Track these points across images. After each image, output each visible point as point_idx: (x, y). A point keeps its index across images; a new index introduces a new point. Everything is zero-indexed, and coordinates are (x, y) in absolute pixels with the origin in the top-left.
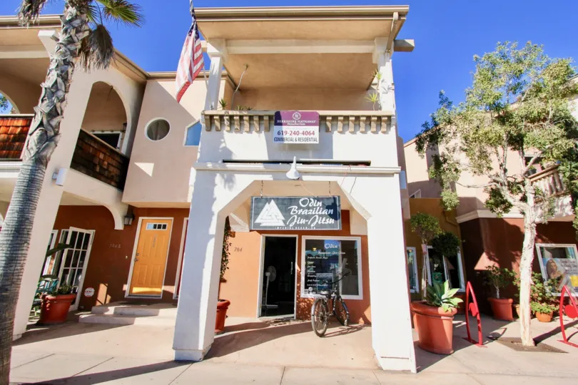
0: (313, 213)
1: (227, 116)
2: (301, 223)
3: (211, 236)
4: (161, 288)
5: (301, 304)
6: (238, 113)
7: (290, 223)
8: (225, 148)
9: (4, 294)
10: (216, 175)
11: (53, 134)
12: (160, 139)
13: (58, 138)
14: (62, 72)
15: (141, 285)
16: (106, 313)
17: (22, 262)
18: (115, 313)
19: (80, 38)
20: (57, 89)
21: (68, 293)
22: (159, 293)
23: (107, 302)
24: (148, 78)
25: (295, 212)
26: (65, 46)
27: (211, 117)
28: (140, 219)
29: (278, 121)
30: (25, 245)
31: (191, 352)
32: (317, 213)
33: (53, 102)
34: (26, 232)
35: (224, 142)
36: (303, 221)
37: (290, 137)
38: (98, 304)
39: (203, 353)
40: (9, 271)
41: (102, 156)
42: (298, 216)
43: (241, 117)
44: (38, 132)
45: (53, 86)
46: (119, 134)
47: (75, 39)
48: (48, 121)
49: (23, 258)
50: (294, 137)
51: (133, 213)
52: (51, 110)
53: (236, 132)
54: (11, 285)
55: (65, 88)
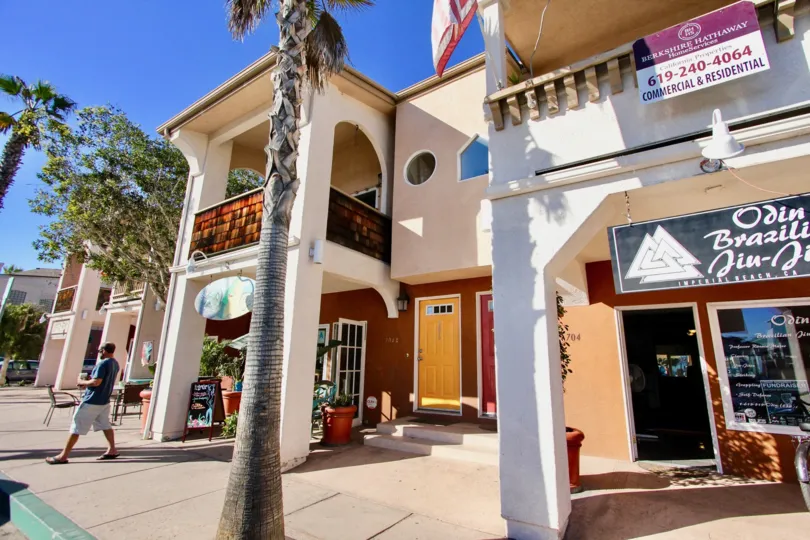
0: (782, 238)
1: (530, 89)
2: (749, 264)
3: (539, 314)
4: (458, 400)
5: (731, 443)
6: (551, 76)
7: (716, 269)
8: (536, 151)
9: (262, 414)
10: (528, 203)
11: (289, 179)
12: (425, 180)
13: (295, 184)
14: (288, 90)
15: (430, 395)
16: (394, 435)
17: (277, 367)
18: (405, 435)
19: (302, 39)
20: (286, 116)
21: (348, 404)
22: (457, 407)
23: (394, 417)
24: (397, 101)
25: (722, 244)
26: (287, 53)
27: (502, 102)
28: (417, 300)
29: (644, 59)
30: (278, 342)
31: (535, 529)
32: (792, 235)
33: (282, 134)
34: (276, 324)
35: (533, 140)
36: (754, 261)
37: (683, 79)
38: (384, 419)
39: (560, 534)
40: (264, 381)
41: (359, 220)
42: (737, 251)
43: (559, 83)
44: (272, 180)
45: (280, 111)
46: (374, 192)
47: (296, 39)
48: (281, 162)
49: (277, 362)
50: (692, 77)
51: (407, 293)
52: (282, 146)
53: (552, 115)
54: (267, 401)
55: (295, 111)
